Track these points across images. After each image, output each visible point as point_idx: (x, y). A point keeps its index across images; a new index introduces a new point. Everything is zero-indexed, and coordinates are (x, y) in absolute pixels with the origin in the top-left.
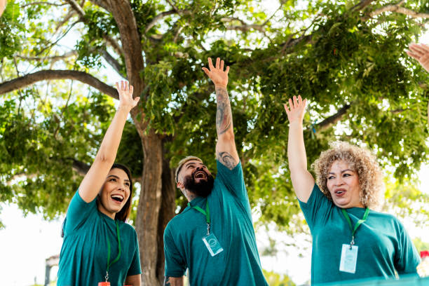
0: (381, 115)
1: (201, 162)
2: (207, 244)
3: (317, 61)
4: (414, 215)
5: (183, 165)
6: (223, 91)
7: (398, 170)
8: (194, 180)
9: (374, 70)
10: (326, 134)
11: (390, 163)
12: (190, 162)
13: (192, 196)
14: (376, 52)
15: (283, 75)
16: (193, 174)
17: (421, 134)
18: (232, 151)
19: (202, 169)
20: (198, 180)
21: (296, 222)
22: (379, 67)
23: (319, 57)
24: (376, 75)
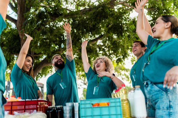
0: (113, 40)
1: (61, 57)
2: (61, 85)
3: (93, 20)
4: (122, 76)
5: (54, 57)
6: (69, 34)
7: (117, 60)
8: (57, 63)
9: (112, 26)
10: (93, 45)
11: (115, 57)
12: (57, 57)
13: (57, 69)
14: (114, 20)
15: (80, 23)
16: (57, 61)
17: (126, 49)
18: (71, 55)
19: (60, 60)
20: (59, 63)
21: (78, 75)
22: (114, 25)
23: (93, 18)
24: (113, 27)
